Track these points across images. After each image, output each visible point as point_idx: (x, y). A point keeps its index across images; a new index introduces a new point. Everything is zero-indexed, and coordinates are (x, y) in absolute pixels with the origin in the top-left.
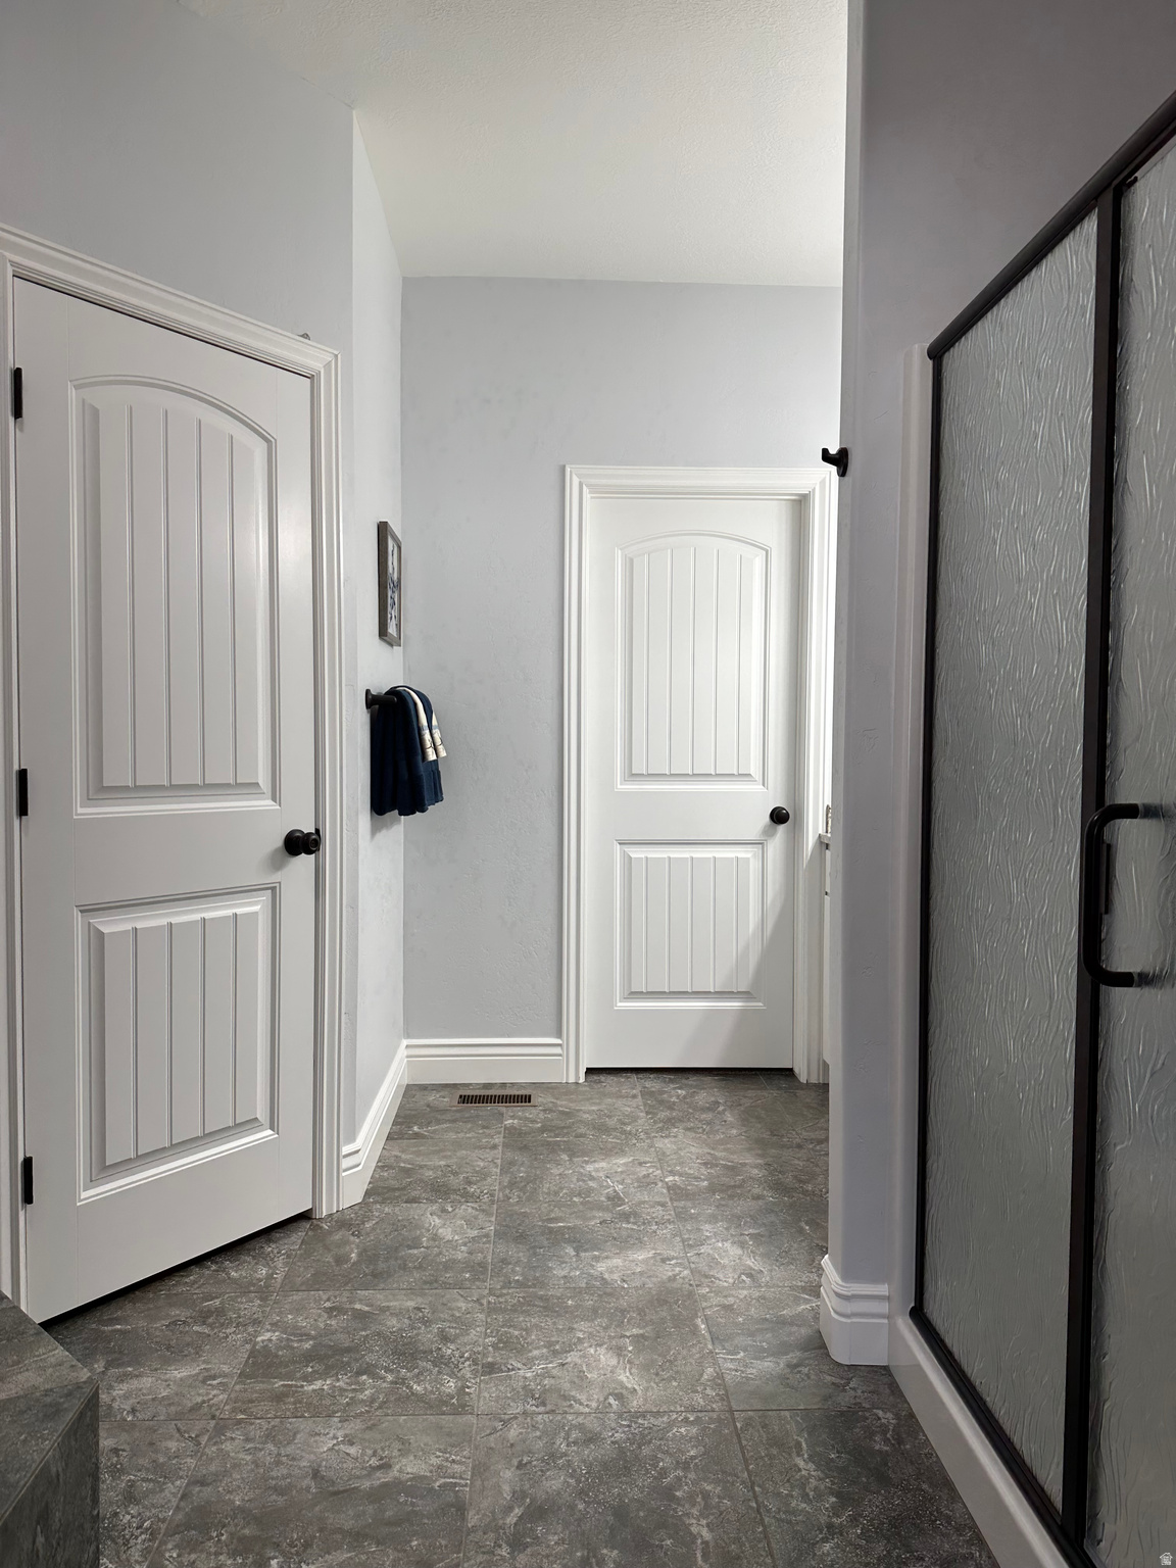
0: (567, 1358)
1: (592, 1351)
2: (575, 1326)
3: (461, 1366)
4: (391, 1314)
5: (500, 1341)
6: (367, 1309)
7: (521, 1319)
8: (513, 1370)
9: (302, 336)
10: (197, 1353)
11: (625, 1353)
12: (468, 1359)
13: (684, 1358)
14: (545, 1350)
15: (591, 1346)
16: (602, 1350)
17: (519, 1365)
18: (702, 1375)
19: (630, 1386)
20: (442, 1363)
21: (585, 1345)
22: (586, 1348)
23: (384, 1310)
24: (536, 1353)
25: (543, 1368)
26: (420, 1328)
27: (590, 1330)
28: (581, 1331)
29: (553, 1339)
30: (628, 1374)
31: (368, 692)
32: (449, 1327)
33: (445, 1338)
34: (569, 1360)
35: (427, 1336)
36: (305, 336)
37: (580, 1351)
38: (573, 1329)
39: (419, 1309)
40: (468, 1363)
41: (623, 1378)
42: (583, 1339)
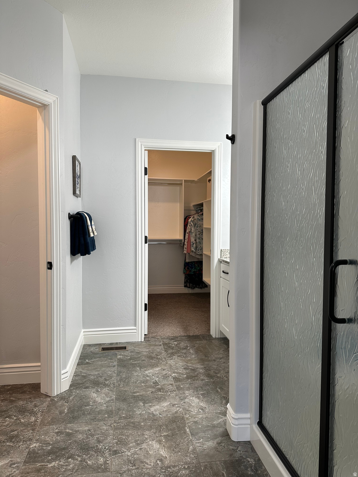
0: (142, 446)
1: (151, 442)
2: (144, 433)
3: (105, 452)
4: (80, 433)
5: (119, 441)
6: (71, 431)
7: (125, 432)
8: (123, 452)
9: (45, 91)
10: (8, 454)
11: (162, 442)
12: (107, 449)
13: (182, 443)
14: (134, 444)
15: (150, 441)
16: (154, 442)
17: (126, 450)
18: (189, 449)
19: (164, 456)
20: (98, 451)
21: (148, 440)
22: (149, 441)
23: (76, 431)
24: (131, 445)
25: (134, 451)
26: (90, 438)
27: (150, 434)
28: (147, 435)
29: (137, 439)
30: (163, 451)
31: (69, 214)
32: (100, 437)
33: (99, 441)
34: (143, 447)
35: (93, 441)
36: (46, 91)
37: (147, 443)
38: (144, 434)
39: (89, 430)
40: (107, 451)
41: (162, 453)
42: (148, 438)
